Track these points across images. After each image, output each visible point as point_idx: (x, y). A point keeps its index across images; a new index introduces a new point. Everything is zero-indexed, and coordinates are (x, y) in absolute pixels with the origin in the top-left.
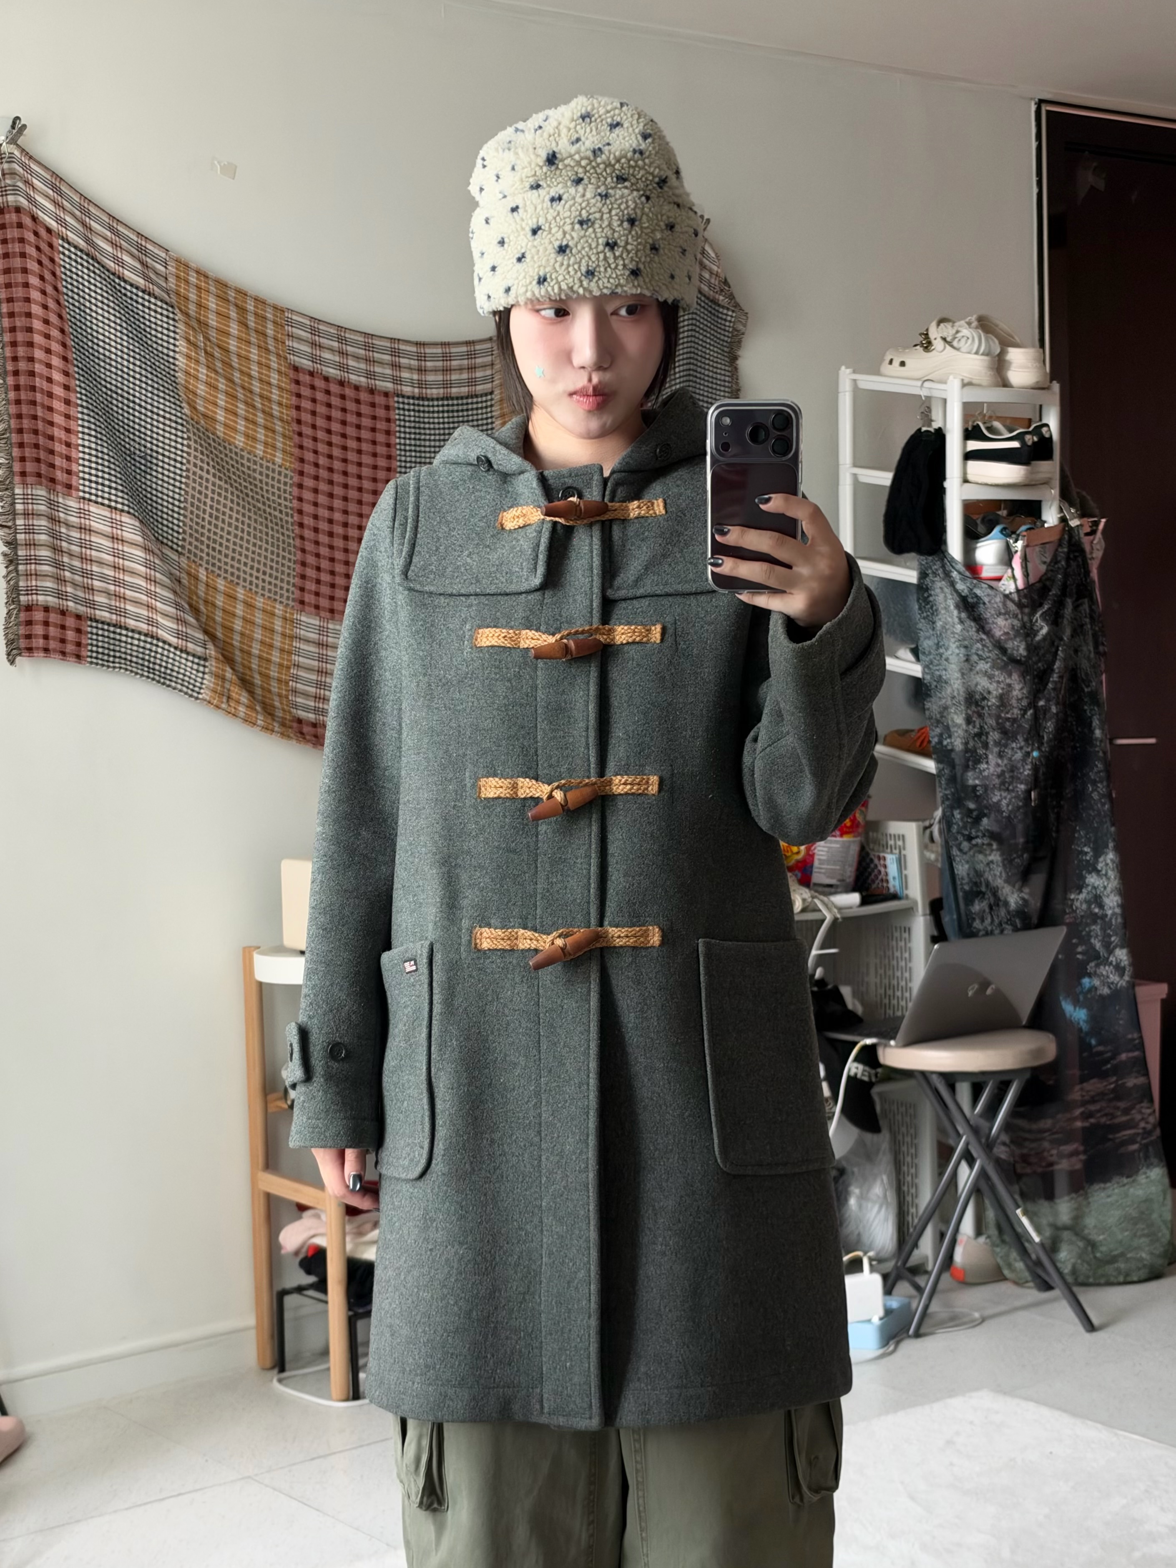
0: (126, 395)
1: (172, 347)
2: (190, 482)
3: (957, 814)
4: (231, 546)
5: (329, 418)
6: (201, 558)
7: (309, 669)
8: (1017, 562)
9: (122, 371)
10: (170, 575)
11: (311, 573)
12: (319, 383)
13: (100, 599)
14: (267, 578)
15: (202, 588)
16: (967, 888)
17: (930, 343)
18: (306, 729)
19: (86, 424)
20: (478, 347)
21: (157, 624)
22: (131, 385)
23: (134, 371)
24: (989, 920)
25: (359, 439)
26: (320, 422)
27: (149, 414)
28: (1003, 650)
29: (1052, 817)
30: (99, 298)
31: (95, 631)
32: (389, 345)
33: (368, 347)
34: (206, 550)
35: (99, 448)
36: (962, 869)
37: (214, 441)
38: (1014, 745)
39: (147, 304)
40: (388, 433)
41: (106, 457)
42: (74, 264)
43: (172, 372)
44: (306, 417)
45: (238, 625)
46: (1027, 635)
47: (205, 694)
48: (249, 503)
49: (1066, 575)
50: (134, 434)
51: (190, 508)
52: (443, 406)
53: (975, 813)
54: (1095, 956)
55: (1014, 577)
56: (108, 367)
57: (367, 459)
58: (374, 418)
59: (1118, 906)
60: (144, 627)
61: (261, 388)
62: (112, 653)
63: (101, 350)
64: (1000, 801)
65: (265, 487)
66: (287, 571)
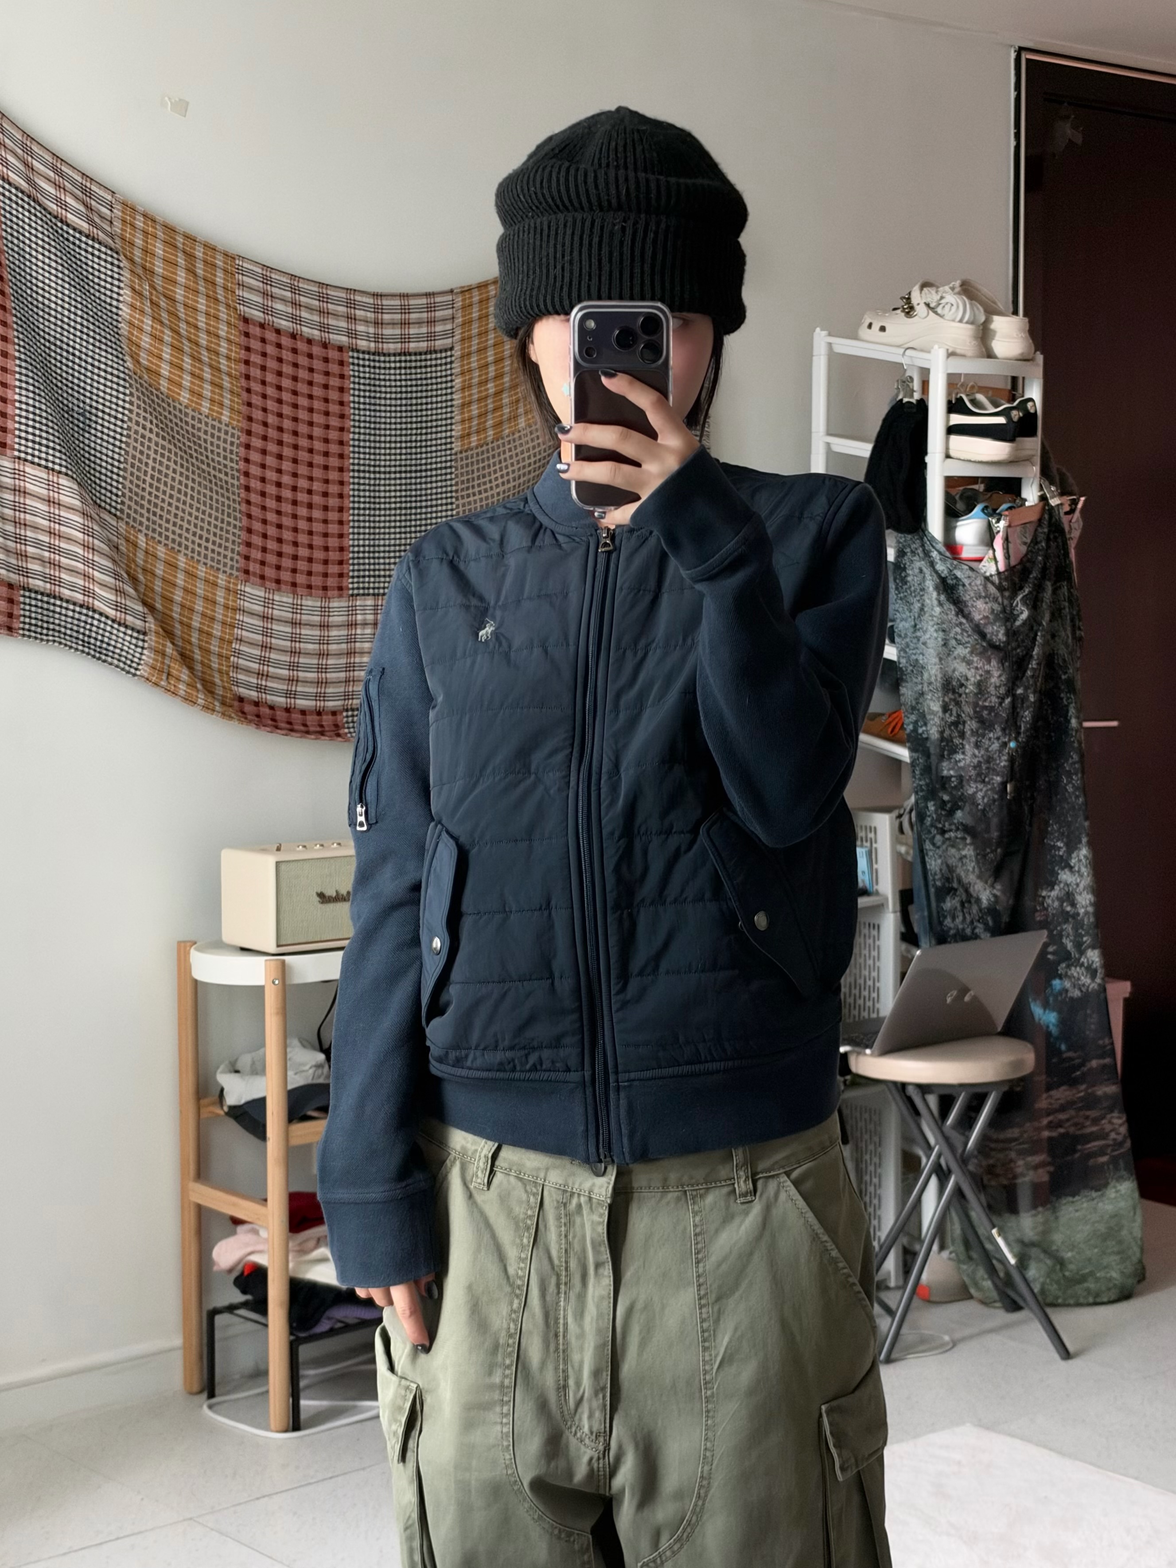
0: (65, 347)
1: (115, 296)
2: (131, 441)
3: (931, 806)
4: (173, 510)
5: (280, 374)
6: (141, 524)
7: (251, 644)
8: (998, 543)
9: (62, 321)
10: (109, 542)
11: (257, 540)
12: (270, 336)
13: (34, 566)
14: (210, 546)
15: (141, 555)
16: (939, 883)
17: (912, 308)
18: (248, 708)
19: (24, 378)
20: (438, 299)
21: (94, 596)
22: (72, 337)
23: (75, 322)
24: (961, 918)
25: (310, 397)
26: (270, 378)
27: (90, 367)
28: (983, 635)
29: (1026, 808)
30: (40, 242)
31: (27, 601)
32: (344, 295)
33: (323, 298)
34: (146, 515)
35: (37, 404)
36: (934, 864)
37: (158, 397)
38: (991, 735)
39: (90, 249)
40: (342, 390)
41: (44, 414)
42: (14, 206)
43: (115, 323)
44: (256, 372)
45: (178, 596)
46: (1007, 620)
47: (144, 670)
48: (193, 465)
49: (1046, 557)
50: (72, 389)
51: (130, 469)
52: (400, 361)
53: (949, 805)
54: (1066, 957)
55: (995, 559)
56: (46, 316)
57: (318, 418)
58: (327, 374)
59: (1091, 904)
60: (79, 597)
61: (208, 341)
62: (45, 625)
63: (40, 299)
64: (975, 793)
65: (210, 447)
66: (231, 537)
